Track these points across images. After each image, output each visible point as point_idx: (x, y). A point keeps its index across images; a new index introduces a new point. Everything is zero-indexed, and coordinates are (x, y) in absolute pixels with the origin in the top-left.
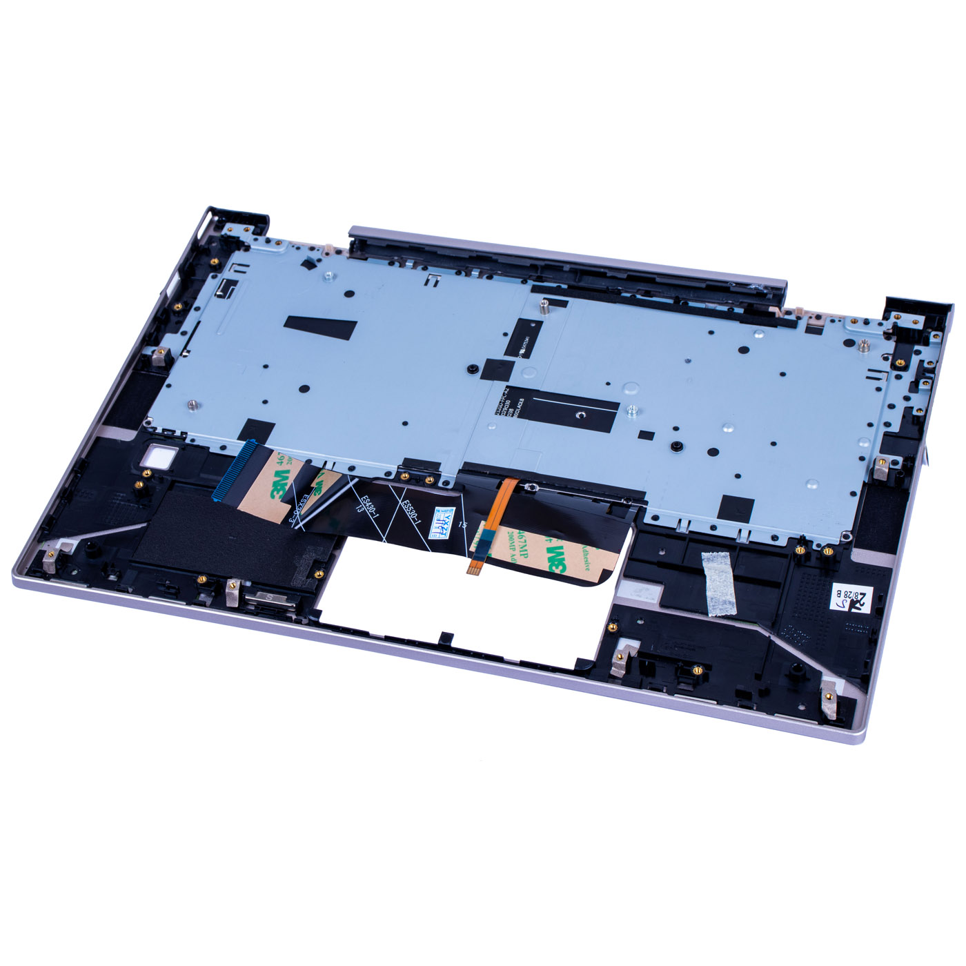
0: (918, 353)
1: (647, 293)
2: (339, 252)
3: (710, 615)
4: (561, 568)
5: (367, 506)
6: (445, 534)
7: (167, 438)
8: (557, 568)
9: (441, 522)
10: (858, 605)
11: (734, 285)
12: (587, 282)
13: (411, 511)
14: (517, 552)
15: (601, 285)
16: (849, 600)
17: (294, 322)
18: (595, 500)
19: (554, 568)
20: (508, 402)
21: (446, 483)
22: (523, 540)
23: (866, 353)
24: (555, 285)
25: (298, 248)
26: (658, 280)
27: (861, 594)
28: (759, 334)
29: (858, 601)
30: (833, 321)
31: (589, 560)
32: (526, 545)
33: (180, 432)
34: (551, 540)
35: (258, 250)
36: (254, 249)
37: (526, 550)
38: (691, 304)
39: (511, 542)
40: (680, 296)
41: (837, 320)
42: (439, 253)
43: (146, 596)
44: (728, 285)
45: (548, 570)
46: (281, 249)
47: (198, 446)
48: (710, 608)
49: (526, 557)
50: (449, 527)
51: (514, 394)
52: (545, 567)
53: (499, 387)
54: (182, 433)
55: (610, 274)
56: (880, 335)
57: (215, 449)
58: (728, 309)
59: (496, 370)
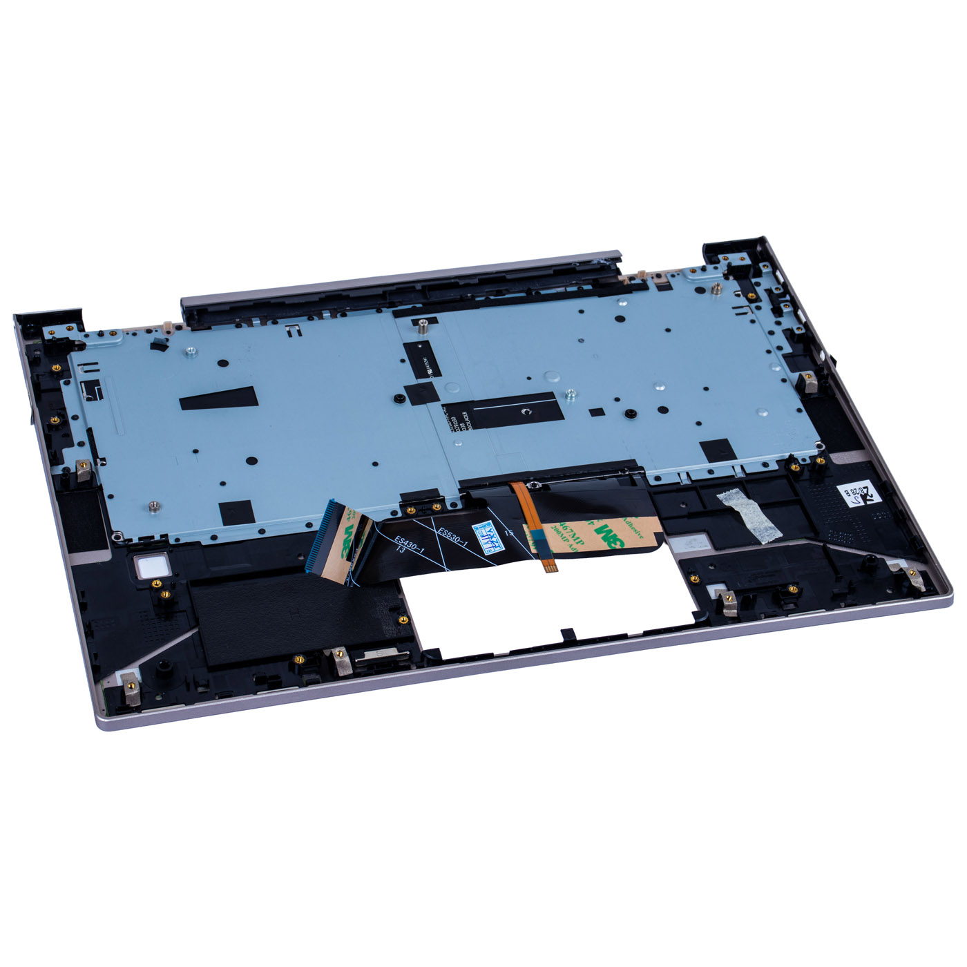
0: (758, 284)
1: (499, 293)
2: (179, 328)
3: (763, 543)
4: (618, 543)
5: (405, 545)
6: (499, 546)
7: (149, 546)
8: (616, 544)
9: (487, 537)
10: (868, 498)
11: (578, 264)
12: (435, 296)
13: (452, 536)
14: (572, 542)
15: (451, 296)
16: (859, 496)
17: (189, 403)
18: (600, 478)
19: (613, 545)
20: (454, 419)
21: (454, 505)
22: (568, 530)
23: (719, 296)
24: (410, 306)
25: (134, 334)
26: (508, 277)
27: (864, 488)
28: (623, 302)
29: (867, 494)
30: (673, 276)
31: (638, 530)
32: (575, 534)
33: (159, 535)
34: (592, 523)
35: (95, 345)
36: (91, 346)
37: (578, 538)
38: (543, 292)
39: (560, 535)
40: (532, 288)
41: (676, 274)
42: (287, 302)
43: (255, 693)
44: (572, 266)
45: (609, 549)
46: (118, 340)
47: (186, 544)
48: (759, 538)
49: (583, 544)
50: (497, 538)
51: (454, 410)
52: (604, 546)
53: (435, 408)
54: (162, 536)
55: (462, 282)
56: (720, 277)
57: (206, 541)
58: (578, 288)
59: (421, 395)
